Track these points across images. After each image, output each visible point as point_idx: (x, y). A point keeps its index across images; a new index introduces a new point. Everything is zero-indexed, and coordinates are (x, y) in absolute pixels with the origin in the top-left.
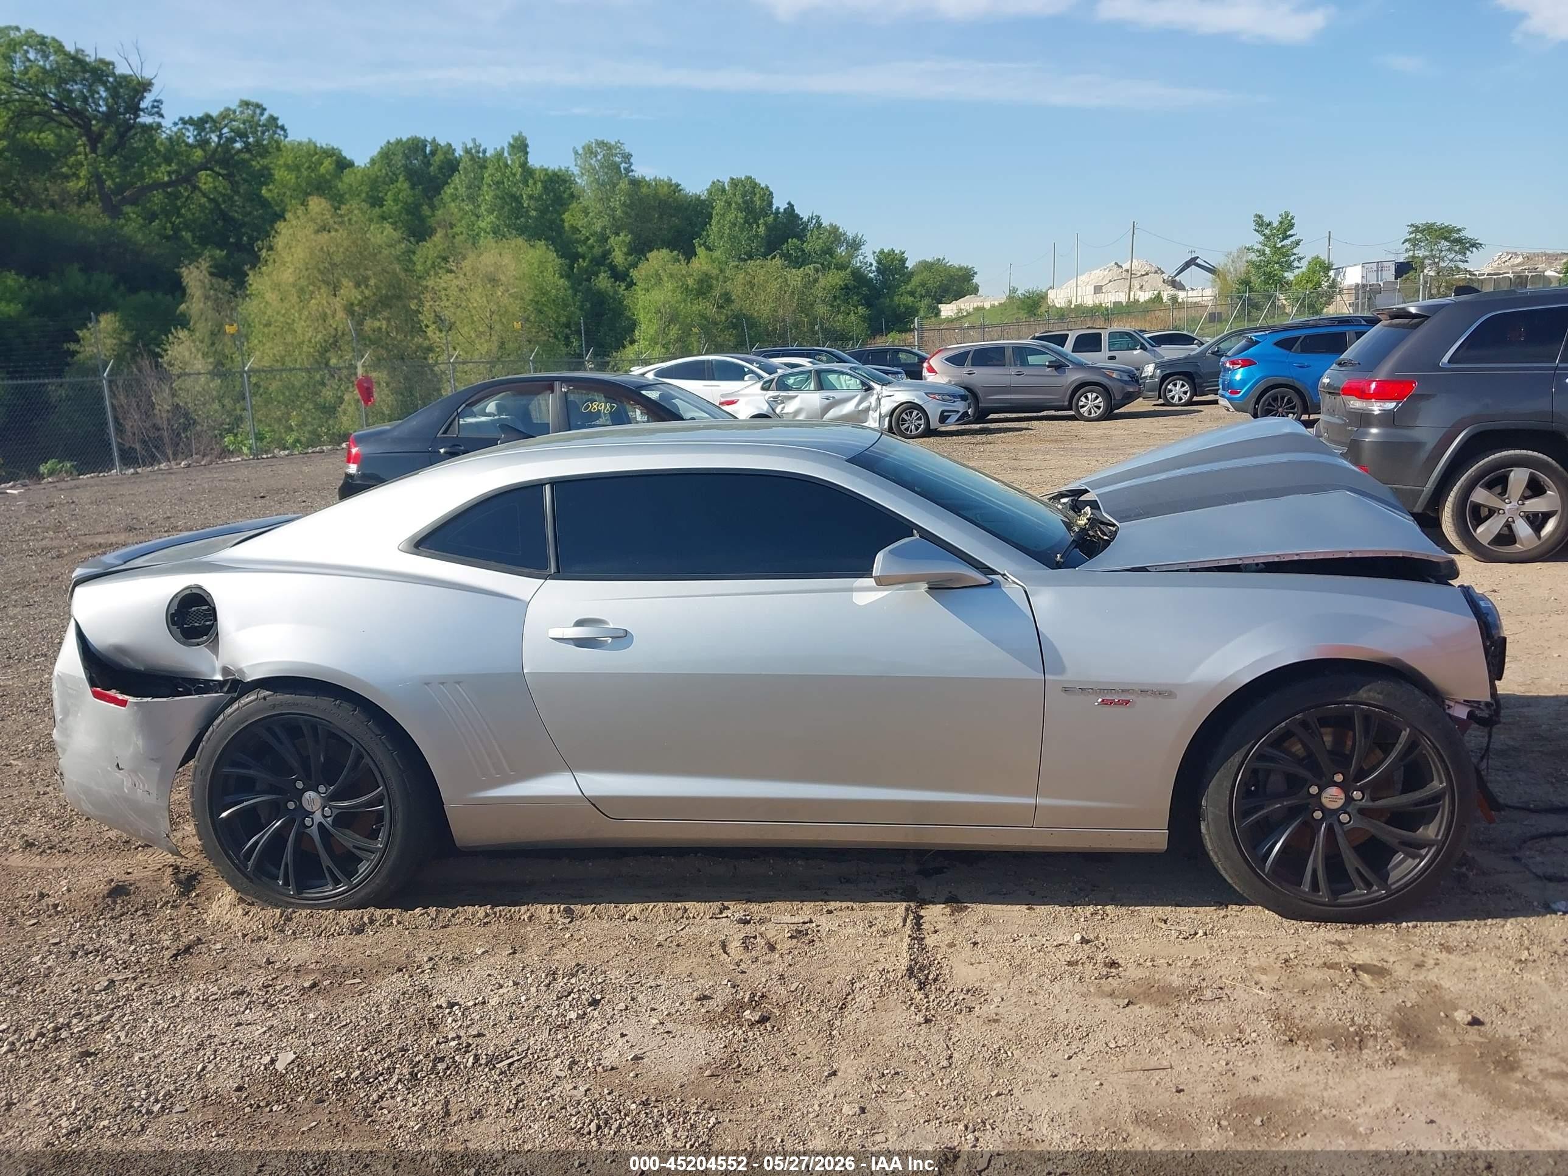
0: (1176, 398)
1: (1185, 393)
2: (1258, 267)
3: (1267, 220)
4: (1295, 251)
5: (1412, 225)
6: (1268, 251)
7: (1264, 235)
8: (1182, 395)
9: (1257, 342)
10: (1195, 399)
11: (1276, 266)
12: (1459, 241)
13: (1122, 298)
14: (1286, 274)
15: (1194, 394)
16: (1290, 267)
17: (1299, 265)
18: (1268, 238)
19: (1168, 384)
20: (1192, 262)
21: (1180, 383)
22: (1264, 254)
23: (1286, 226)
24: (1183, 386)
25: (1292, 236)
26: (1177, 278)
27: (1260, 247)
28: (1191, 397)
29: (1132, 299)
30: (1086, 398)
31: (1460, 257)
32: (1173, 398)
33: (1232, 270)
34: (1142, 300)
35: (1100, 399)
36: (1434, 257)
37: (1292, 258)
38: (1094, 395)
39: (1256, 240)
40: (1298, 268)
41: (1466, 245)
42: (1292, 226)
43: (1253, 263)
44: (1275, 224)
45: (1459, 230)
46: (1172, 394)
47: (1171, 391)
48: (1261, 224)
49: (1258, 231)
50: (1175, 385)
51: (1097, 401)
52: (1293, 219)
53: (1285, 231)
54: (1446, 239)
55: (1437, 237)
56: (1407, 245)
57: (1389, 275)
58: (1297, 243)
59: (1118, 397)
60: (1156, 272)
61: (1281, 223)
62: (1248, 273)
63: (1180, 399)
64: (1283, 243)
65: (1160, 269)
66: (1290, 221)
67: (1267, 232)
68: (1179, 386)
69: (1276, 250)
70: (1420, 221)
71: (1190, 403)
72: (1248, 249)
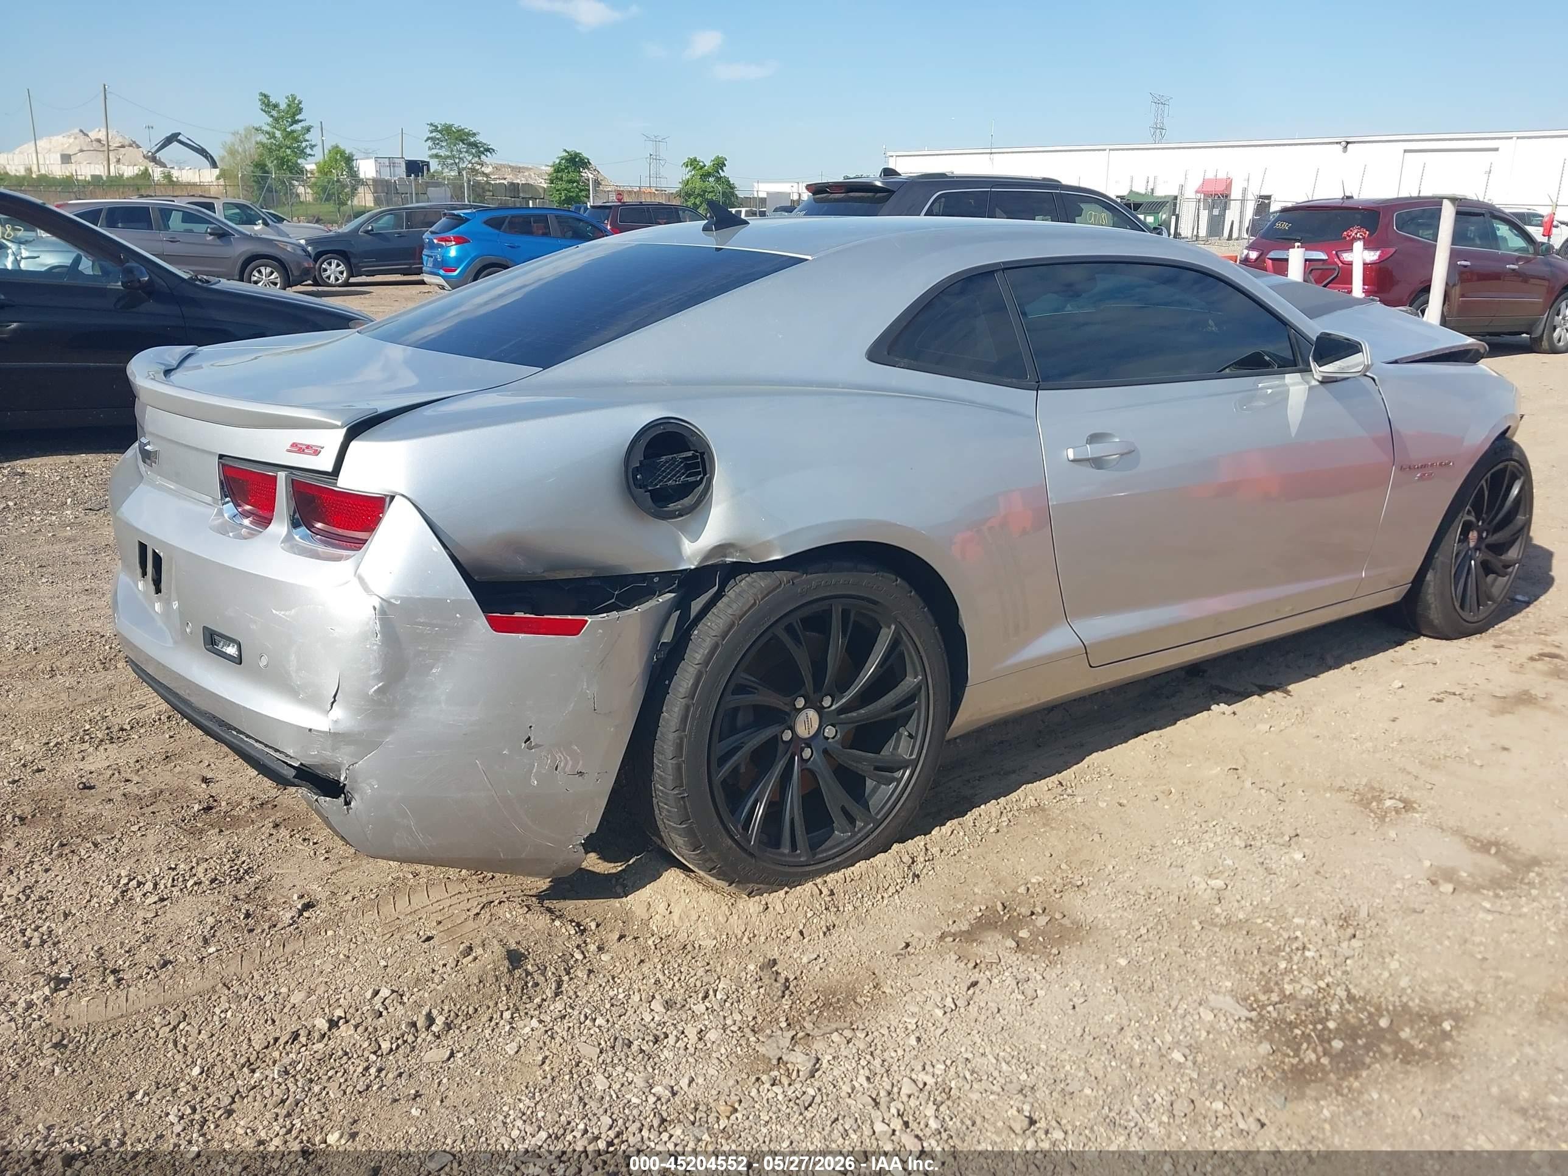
0: (332, 278)
1: (342, 273)
2: (270, 151)
3: (273, 100)
4: (307, 137)
5: (431, 124)
6: (278, 134)
7: (272, 116)
8: (338, 275)
9: (467, 220)
10: (352, 280)
11: (289, 151)
12: (475, 145)
13: (99, 170)
14: (299, 161)
15: (351, 275)
16: (302, 154)
17: (312, 153)
18: (276, 120)
19: (322, 263)
20: (173, 138)
21: (334, 262)
22: (274, 137)
23: (294, 110)
24: (338, 265)
25: (301, 121)
26: (157, 155)
27: (268, 128)
28: (348, 278)
29: (112, 173)
30: (260, 272)
31: (477, 159)
32: (329, 278)
33: (240, 150)
34: (126, 175)
35: (275, 274)
36: (454, 157)
37: (304, 144)
38: (269, 270)
39: (264, 121)
40: (310, 155)
41: (481, 150)
42: (300, 111)
43: (263, 145)
44: (283, 106)
45: (474, 134)
46: (328, 273)
47: (325, 270)
48: (267, 104)
49: (265, 111)
50: (330, 264)
51: (273, 277)
52: (300, 103)
53: (294, 115)
54: (462, 141)
55: (456, 139)
56: (430, 143)
57: (402, 171)
58: (308, 130)
59: (296, 273)
60: (130, 146)
61: (289, 105)
62: (261, 155)
63: (337, 279)
64: (292, 128)
65: (134, 142)
66: (298, 105)
67: (274, 113)
68: (333, 266)
69: (288, 135)
70: (440, 121)
71: (347, 284)
72: (257, 129)
